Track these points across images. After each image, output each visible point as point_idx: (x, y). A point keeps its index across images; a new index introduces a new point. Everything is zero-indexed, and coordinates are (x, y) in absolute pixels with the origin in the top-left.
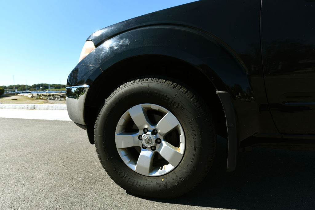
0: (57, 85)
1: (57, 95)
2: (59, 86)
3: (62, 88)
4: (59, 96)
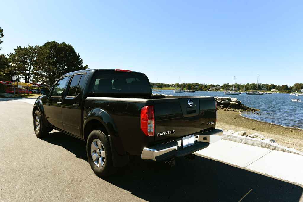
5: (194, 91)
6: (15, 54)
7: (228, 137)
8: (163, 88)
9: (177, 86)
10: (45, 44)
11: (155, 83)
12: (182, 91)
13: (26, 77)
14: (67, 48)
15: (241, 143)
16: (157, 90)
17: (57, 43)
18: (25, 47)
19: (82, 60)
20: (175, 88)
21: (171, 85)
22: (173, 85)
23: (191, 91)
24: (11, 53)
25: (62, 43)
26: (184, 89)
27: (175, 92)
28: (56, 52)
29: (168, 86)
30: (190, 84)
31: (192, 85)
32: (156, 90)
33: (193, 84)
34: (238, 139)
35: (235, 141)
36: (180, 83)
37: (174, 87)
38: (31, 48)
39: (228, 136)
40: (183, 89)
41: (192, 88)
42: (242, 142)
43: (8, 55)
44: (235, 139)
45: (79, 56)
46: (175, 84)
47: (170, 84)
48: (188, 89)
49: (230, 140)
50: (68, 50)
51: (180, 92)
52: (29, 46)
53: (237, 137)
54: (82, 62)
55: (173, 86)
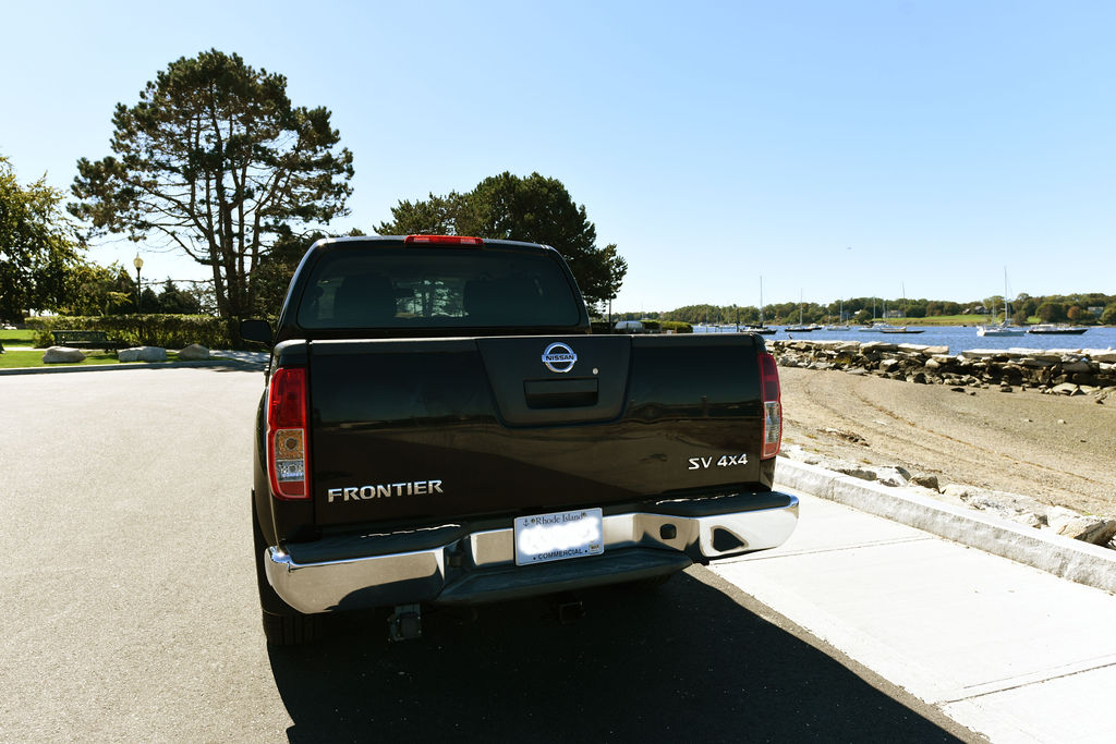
0: (914, 302)
1: (831, 347)
2: (921, 307)
3: (932, 315)
4: (836, 351)
5: (1080, 328)
6: (394, 225)
7: (997, 538)
8: (932, 318)
9: (996, 307)
10: (480, 186)
11: (894, 300)
12: (1017, 329)
13: (423, 297)
14: (545, 191)
15: (1060, 574)
16: (902, 329)
17: (514, 178)
18: (421, 201)
19: (593, 227)
20: (983, 319)
21: (965, 306)
22: (978, 304)
23: (1063, 327)
24: (383, 224)
25: (528, 176)
26: (1030, 319)
27: (986, 334)
28: (512, 209)
29: (954, 309)
30: (1063, 299)
31: (1069, 303)
32: (896, 328)
33: (1077, 296)
34: (1044, 555)
35: (1031, 564)
36: (1011, 296)
37: (980, 313)
38: (437, 203)
39: (998, 533)
40: (1022, 323)
41: (1069, 315)
42: (1066, 574)
43: (375, 229)
44: (1029, 550)
45: (583, 215)
46: (987, 302)
47: (960, 302)
48: (1051, 321)
49: (1010, 554)
50: (547, 195)
51: (1010, 334)
52: (431, 196)
53: (1038, 541)
54: (595, 236)
55: (978, 308)
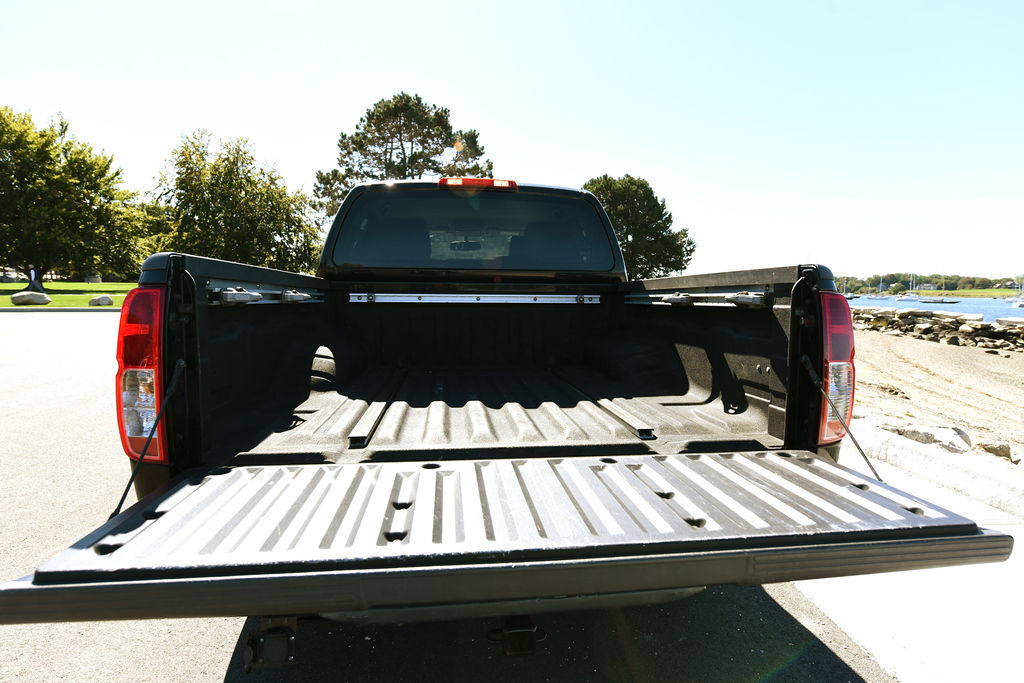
1: (868, 312)
2: (953, 282)
3: (963, 288)
4: (873, 315)
8: (962, 291)
11: (928, 275)
14: (635, 187)
17: (611, 179)
19: (670, 216)
20: (1015, 292)
21: (996, 282)
22: (1009, 280)
25: (622, 177)
27: (1021, 306)
29: (986, 284)
37: (1011, 287)
45: (663, 207)
46: (1018, 278)
47: (991, 278)
50: (637, 192)
54: (672, 222)
55: (1009, 283)
